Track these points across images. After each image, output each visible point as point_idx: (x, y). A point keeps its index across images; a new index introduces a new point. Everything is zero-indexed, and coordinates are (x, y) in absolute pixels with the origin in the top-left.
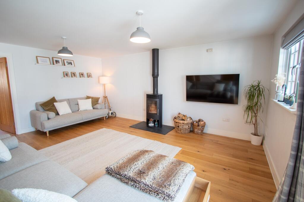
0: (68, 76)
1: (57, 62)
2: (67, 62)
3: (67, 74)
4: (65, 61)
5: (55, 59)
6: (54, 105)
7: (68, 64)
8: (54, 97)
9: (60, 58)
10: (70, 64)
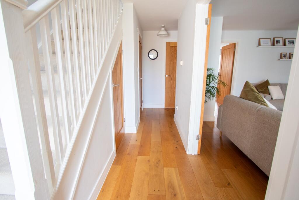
0: (286, 57)
1: (278, 42)
2: (289, 41)
3: (285, 55)
4: (287, 41)
5: (276, 39)
6: (268, 88)
7: (289, 44)
8: (268, 80)
9: (282, 38)
10: (292, 43)
